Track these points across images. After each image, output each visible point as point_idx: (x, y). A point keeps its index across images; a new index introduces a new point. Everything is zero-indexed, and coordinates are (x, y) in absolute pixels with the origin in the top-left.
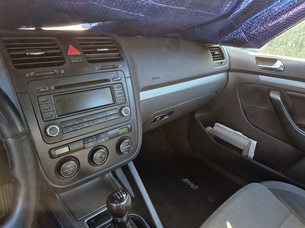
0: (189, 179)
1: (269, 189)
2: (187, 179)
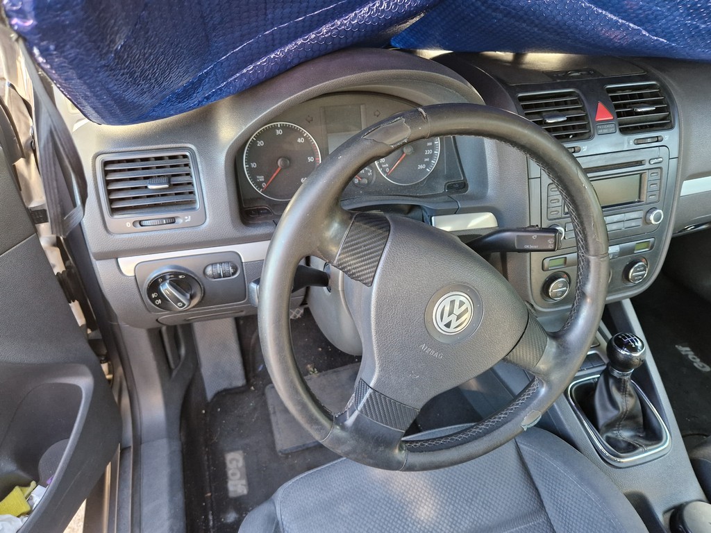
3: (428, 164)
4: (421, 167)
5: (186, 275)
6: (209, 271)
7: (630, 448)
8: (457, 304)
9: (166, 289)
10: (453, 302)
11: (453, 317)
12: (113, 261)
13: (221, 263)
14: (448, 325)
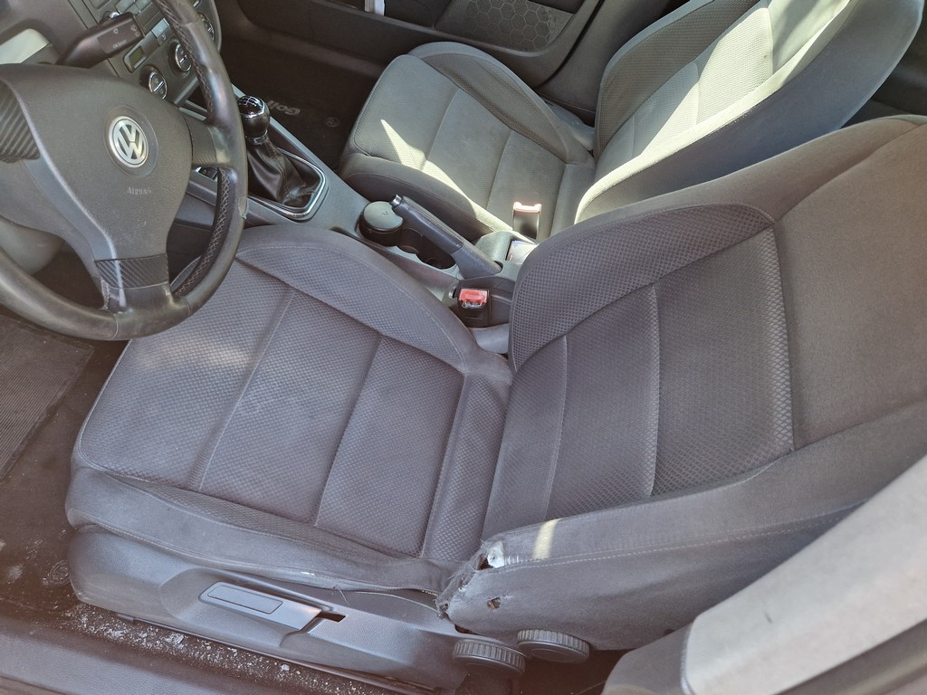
0: (276, 101)
1: (422, 59)
2: (272, 102)
7: (306, 199)
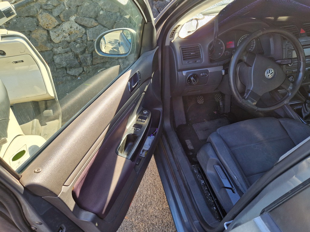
3: (252, 49)
4: (250, 49)
5: (197, 76)
6: (201, 75)
8: (271, 71)
9: (192, 79)
10: (270, 70)
11: (270, 74)
12: (181, 72)
13: (204, 73)
14: (268, 76)
